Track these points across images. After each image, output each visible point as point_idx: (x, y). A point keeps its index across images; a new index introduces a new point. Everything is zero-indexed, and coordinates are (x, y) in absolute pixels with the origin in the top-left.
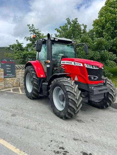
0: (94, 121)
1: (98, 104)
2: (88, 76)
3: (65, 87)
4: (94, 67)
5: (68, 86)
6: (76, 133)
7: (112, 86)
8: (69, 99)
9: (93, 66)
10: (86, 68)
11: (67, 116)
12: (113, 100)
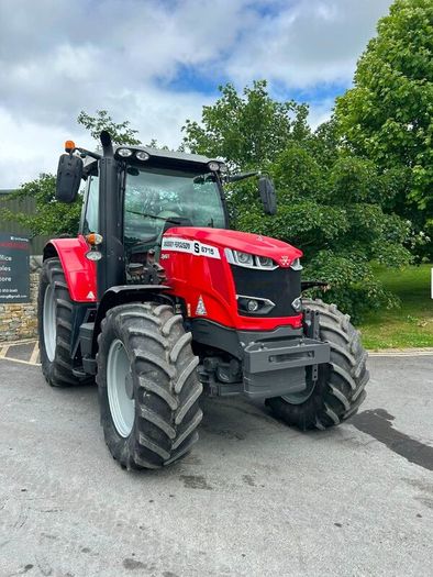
0: (256, 483)
1: (296, 411)
2: (237, 297)
3: (135, 339)
4: (258, 259)
5: (145, 336)
6: (151, 534)
7: (347, 342)
8: (143, 389)
9: (254, 257)
10: (231, 265)
11: (137, 459)
12: (349, 399)
